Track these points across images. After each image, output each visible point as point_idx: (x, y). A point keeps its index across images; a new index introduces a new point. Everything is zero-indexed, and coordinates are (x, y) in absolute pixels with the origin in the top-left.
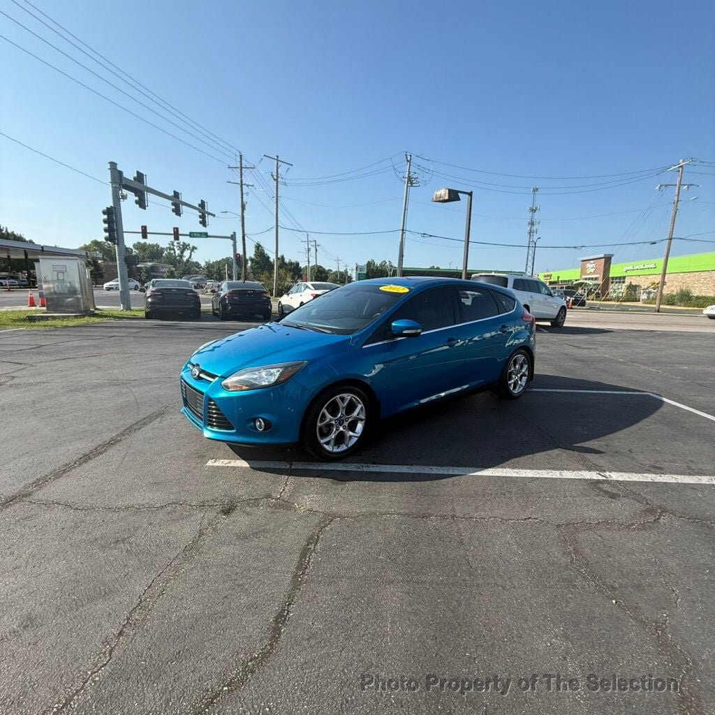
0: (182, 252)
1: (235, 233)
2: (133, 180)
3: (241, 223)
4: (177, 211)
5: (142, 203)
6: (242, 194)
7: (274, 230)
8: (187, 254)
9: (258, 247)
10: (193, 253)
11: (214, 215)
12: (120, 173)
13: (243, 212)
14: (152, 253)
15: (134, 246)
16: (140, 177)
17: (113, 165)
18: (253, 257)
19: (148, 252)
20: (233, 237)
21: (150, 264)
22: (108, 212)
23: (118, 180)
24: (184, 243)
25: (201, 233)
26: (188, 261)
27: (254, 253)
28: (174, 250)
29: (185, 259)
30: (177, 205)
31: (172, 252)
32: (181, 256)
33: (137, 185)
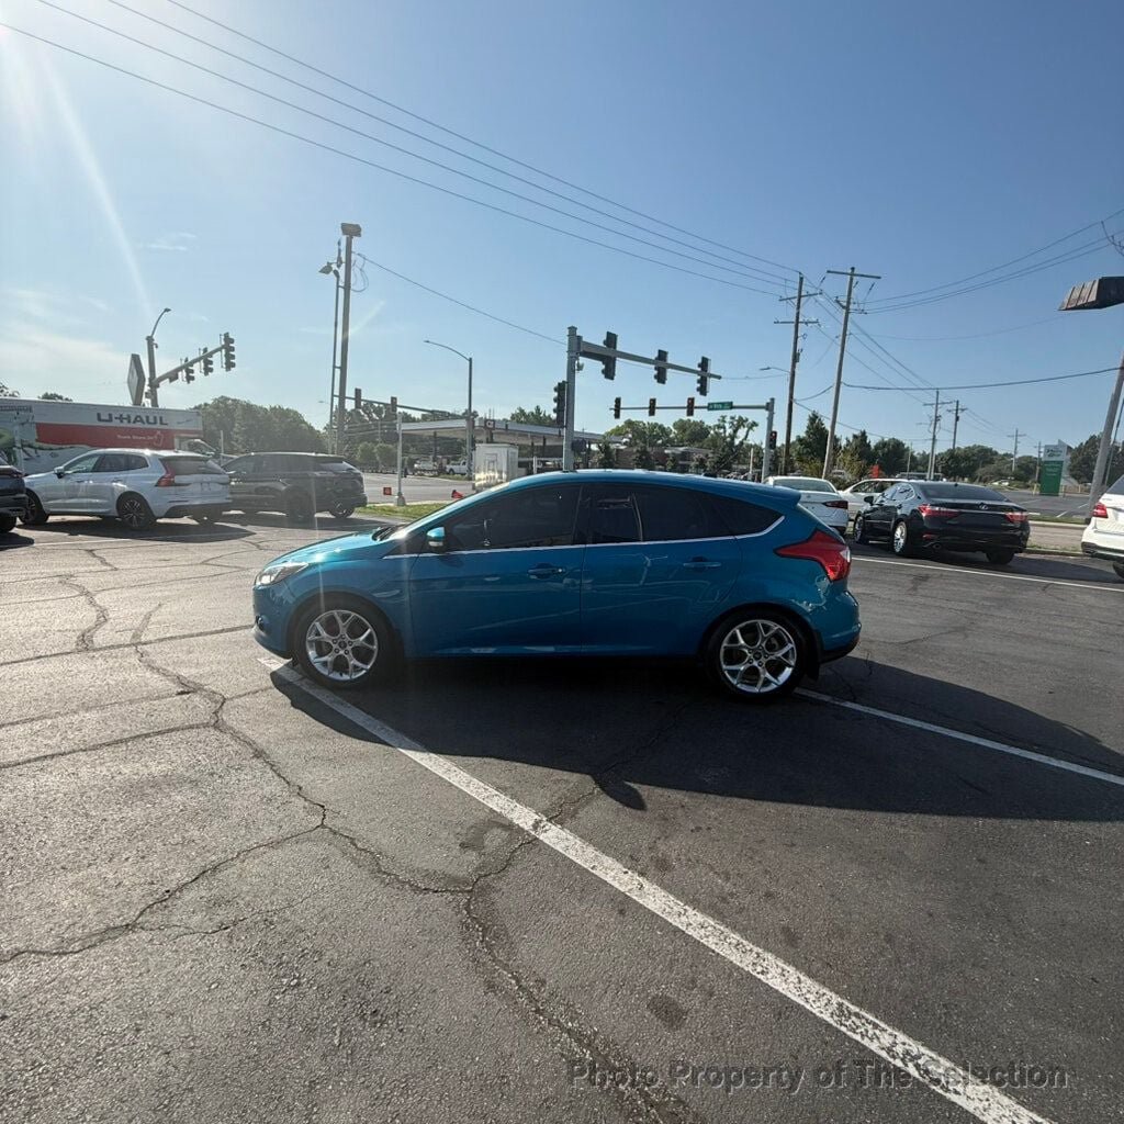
0: (735, 431)
1: (773, 400)
2: (602, 345)
3: (788, 384)
4: (661, 378)
5: (609, 373)
6: (796, 338)
7: (833, 390)
8: (741, 433)
9: (814, 419)
10: (751, 432)
11: (719, 377)
12: (580, 338)
13: (794, 366)
14: (693, 433)
15: (674, 425)
16: (611, 339)
17: (572, 330)
18: (803, 435)
19: (688, 432)
20: (769, 407)
21: (682, 449)
22: (560, 388)
23: (578, 348)
25: (723, 404)
26: (741, 443)
27: (806, 429)
28: (724, 428)
29: (737, 442)
30: (662, 367)
31: (722, 431)
32: (733, 437)
33: (609, 353)
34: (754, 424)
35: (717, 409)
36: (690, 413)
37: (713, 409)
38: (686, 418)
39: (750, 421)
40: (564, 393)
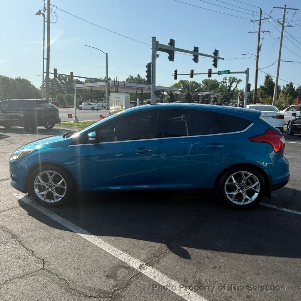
0: (231, 84)
1: (248, 69)
2: (168, 45)
3: (256, 61)
4: (196, 60)
5: (171, 58)
6: (259, 39)
7: (277, 63)
8: (234, 85)
9: (268, 77)
10: (238, 84)
11: (223, 59)
12: (157, 42)
13: (258, 53)
14: (211, 85)
15: (202, 82)
16: (172, 42)
17: (154, 38)
18: (263, 85)
19: (209, 85)
20: (247, 72)
21: (206, 93)
22: (149, 66)
23: (157, 47)
24: (234, 78)
25: (225, 71)
26: (234, 89)
27: (264, 82)
28: (226, 83)
29: (232, 89)
30: (196, 55)
31: (225, 84)
32: (230, 87)
33: (171, 48)
34: (240, 80)
35: (222, 74)
36: (210, 76)
37: (221, 74)
38: (208, 78)
39: (238, 79)
40: (151, 68)
